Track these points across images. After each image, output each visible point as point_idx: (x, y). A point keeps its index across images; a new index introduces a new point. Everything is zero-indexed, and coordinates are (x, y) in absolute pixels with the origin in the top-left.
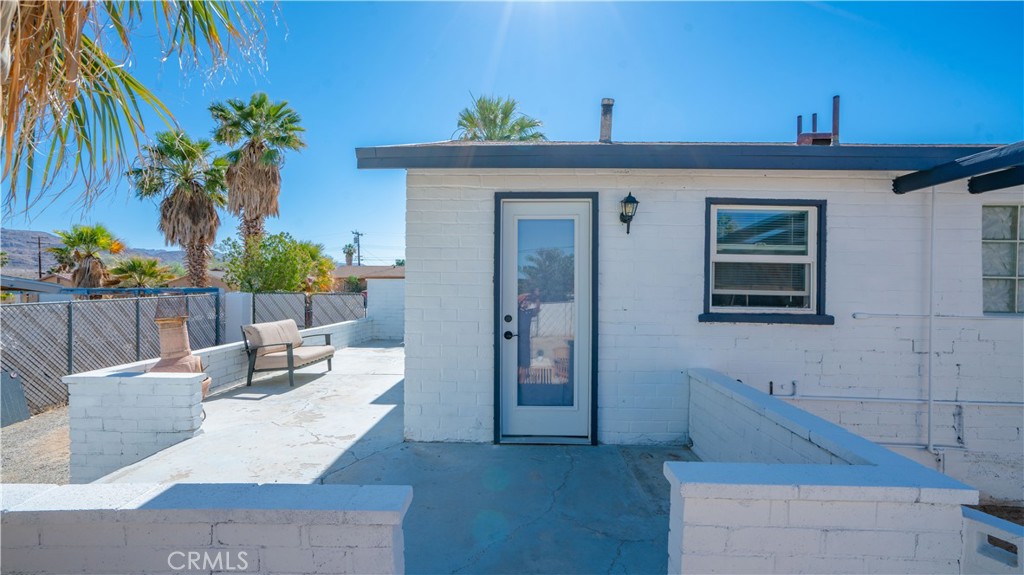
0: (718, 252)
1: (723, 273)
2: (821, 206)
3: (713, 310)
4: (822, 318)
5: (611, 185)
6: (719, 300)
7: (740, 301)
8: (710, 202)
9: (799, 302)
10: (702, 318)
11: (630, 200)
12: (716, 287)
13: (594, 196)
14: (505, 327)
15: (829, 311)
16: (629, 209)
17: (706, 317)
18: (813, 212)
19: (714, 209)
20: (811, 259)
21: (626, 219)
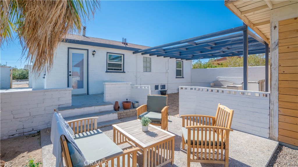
0: (109, 61)
1: (109, 65)
2: (124, 55)
3: (108, 71)
4: (124, 72)
5: (91, 48)
6: (109, 69)
7: (112, 69)
8: (107, 53)
9: (121, 70)
10: (106, 72)
11: (94, 51)
12: (108, 67)
13: (88, 50)
14: (70, 74)
15: (125, 71)
16: (94, 53)
17: (107, 72)
18: (122, 56)
19: (108, 54)
20: (122, 63)
21: (93, 54)
